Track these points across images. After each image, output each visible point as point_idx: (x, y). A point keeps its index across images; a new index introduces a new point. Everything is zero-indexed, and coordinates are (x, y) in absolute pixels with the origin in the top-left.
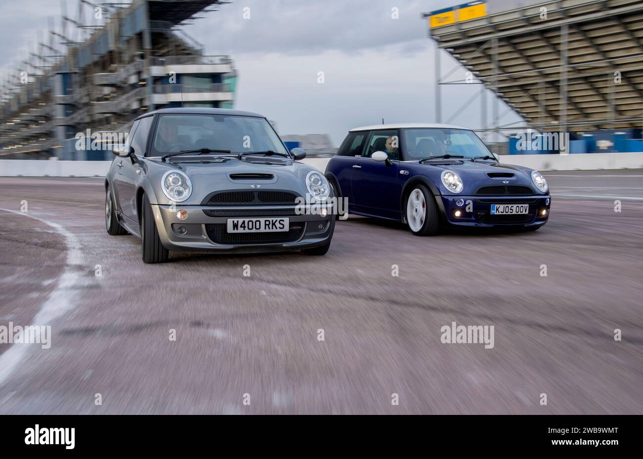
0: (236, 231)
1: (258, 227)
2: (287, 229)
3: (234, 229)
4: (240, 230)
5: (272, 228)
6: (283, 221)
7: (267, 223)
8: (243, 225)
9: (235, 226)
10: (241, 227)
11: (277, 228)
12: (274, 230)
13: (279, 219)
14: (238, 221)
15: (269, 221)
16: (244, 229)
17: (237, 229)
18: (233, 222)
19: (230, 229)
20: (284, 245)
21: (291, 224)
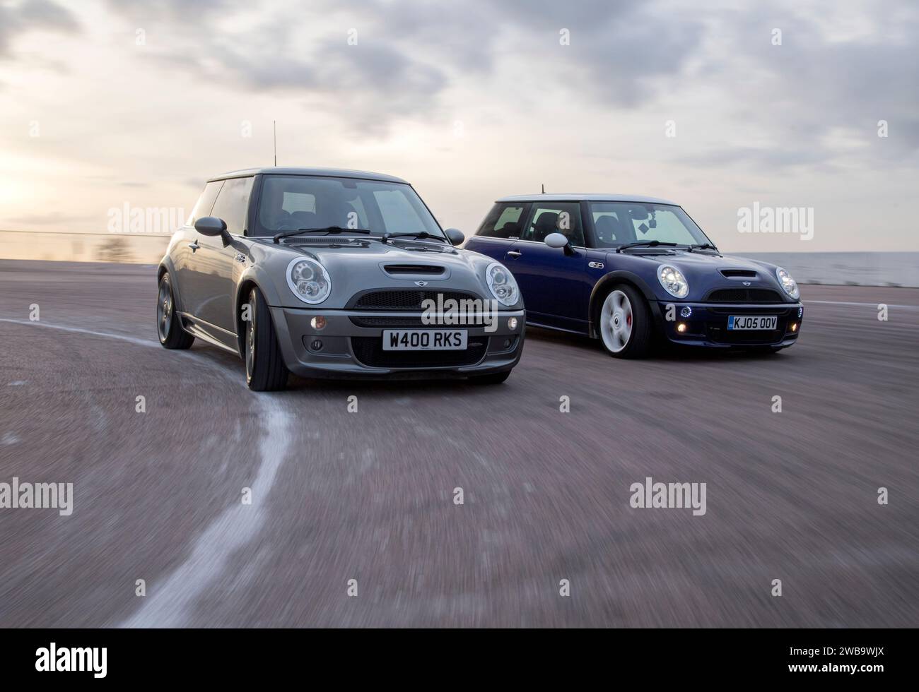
0: (394, 348)
1: (425, 343)
2: (464, 346)
3: (392, 345)
4: (401, 347)
6: (460, 334)
7: (438, 337)
8: (404, 340)
9: (394, 341)
10: (402, 342)
11: (450, 345)
12: (448, 348)
13: (453, 331)
14: (398, 334)
15: (440, 334)
16: (406, 346)
17: (396, 346)
18: (392, 334)
19: (387, 346)
20: (460, 369)
21: (470, 339)
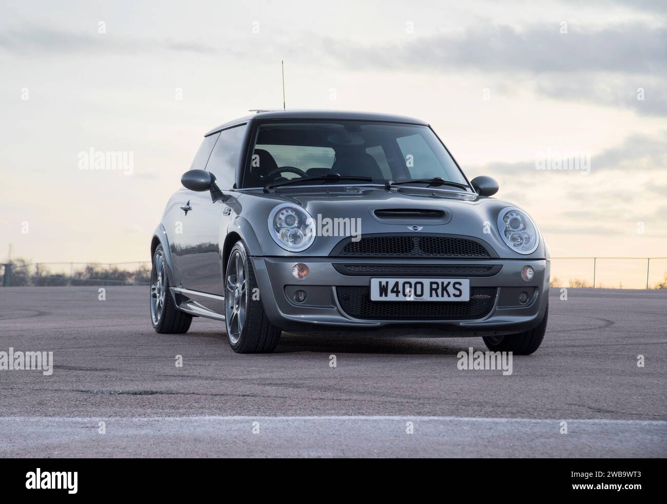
0: (384, 299)
1: (419, 292)
2: (466, 297)
3: (381, 295)
4: (391, 297)
5: (443, 296)
6: (460, 284)
7: (434, 286)
8: (395, 290)
9: (383, 290)
10: (392, 291)
11: (449, 296)
12: (446, 299)
13: (453, 281)
14: (387, 283)
15: (437, 283)
16: (397, 296)
17: (386, 295)
18: (380, 283)
19: (375, 296)
20: (461, 324)
21: (473, 290)
